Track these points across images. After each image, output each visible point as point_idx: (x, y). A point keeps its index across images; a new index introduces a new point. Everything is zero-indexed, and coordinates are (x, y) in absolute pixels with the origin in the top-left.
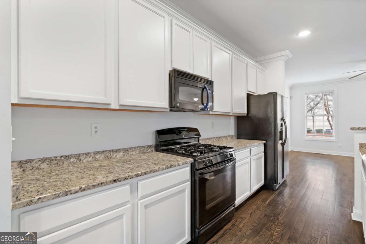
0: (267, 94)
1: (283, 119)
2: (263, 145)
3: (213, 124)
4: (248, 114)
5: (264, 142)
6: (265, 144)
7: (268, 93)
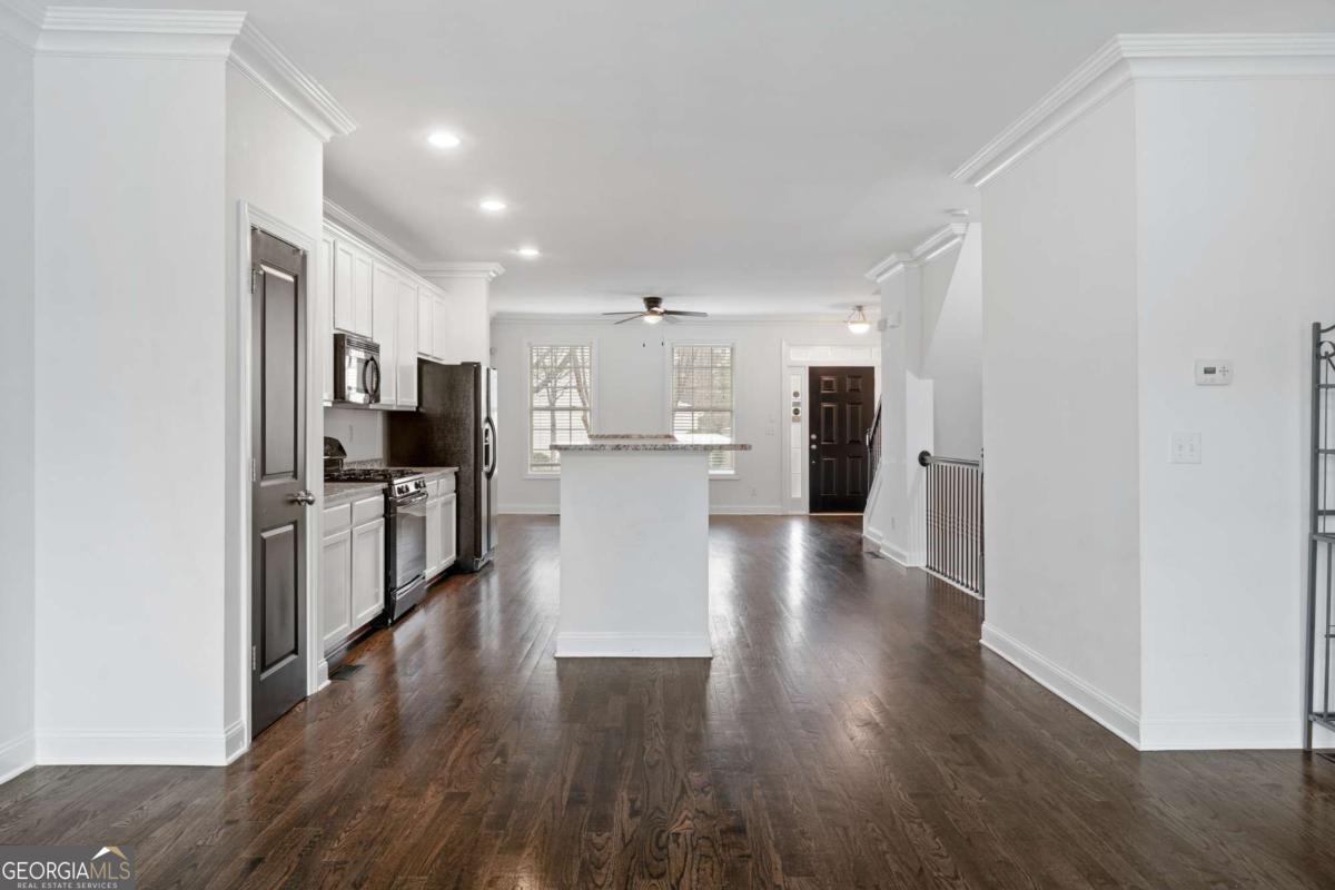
0: (459, 363)
1: (489, 420)
2: (454, 477)
3: (351, 428)
4: (418, 408)
5: (456, 469)
6: (456, 473)
7: (464, 364)
